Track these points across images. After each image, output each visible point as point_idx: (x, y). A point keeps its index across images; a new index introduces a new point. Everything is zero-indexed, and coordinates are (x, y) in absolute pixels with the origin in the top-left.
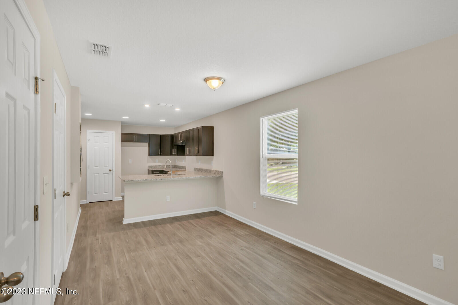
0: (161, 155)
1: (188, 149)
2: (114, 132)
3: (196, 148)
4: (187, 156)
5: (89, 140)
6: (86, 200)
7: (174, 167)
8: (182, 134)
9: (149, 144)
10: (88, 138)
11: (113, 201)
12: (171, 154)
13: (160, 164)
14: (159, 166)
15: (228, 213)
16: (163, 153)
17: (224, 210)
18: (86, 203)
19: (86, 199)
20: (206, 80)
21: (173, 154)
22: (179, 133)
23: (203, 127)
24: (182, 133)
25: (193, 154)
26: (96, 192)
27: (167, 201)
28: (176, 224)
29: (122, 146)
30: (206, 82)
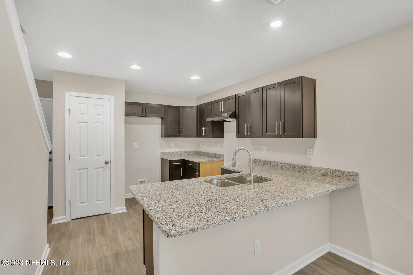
0: (180, 136)
2: (112, 98)
5: (69, 110)
6: (64, 217)
9: (162, 119)
10: (67, 107)
11: (111, 213)
13: (177, 150)
14: (176, 152)
18: (64, 221)
19: (65, 214)
21: (203, 134)
26: (82, 202)
29: (126, 123)
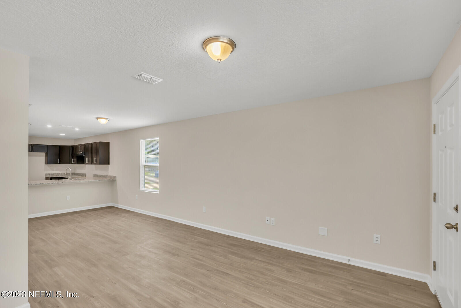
0: (59, 164)
1: (87, 159)
3: (94, 159)
4: (87, 165)
7: (74, 174)
8: (82, 147)
9: (47, 154)
12: (71, 163)
13: (58, 172)
15: (120, 206)
16: (62, 162)
17: (117, 205)
20: (97, 118)
21: (73, 163)
22: (79, 145)
23: (100, 142)
24: (81, 145)
25: (92, 163)
27: (67, 199)
28: (76, 215)
30: (97, 119)
